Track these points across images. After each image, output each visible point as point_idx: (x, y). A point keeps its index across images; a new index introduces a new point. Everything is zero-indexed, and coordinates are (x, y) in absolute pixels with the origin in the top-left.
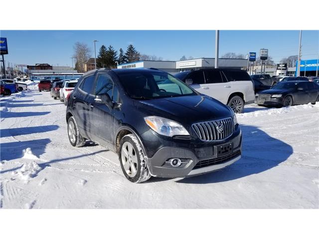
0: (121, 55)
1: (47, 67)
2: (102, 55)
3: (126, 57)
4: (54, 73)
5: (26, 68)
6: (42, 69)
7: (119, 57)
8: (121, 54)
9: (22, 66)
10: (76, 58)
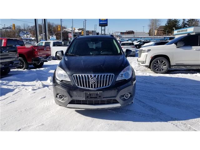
0: (183, 23)
1: (132, 32)
2: (168, 24)
3: (187, 24)
4: (134, 36)
5: (120, 34)
6: (128, 34)
7: (181, 24)
8: (183, 21)
9: (117, 32)
10: (150, 26)
